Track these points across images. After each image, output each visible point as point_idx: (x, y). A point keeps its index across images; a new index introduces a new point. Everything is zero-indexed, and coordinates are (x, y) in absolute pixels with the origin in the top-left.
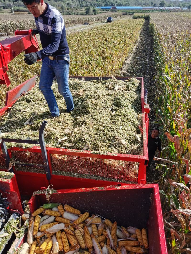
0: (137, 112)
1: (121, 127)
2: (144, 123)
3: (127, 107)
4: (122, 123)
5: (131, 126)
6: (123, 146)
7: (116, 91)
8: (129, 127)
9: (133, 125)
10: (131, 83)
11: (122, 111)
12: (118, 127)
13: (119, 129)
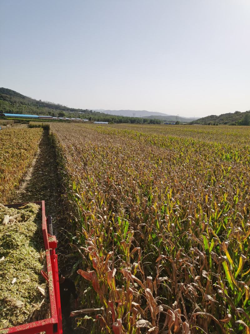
0: (38, 250)
1: (15, 280)
2: (49, 265)
3: (23, 246)
4: (15, 273)
5: (31, 274)
6: (18, 311)
7: (6, 224)
8: (28, 276)
9: (33, 272)
10: (27, 211)
11: (16, 253)
12: (10, 282)
13: (11, 285)
